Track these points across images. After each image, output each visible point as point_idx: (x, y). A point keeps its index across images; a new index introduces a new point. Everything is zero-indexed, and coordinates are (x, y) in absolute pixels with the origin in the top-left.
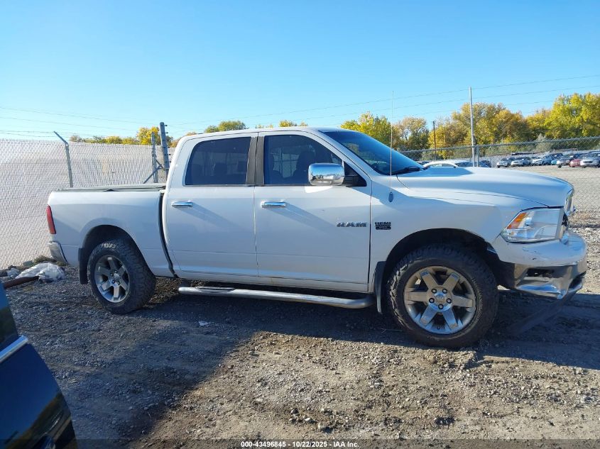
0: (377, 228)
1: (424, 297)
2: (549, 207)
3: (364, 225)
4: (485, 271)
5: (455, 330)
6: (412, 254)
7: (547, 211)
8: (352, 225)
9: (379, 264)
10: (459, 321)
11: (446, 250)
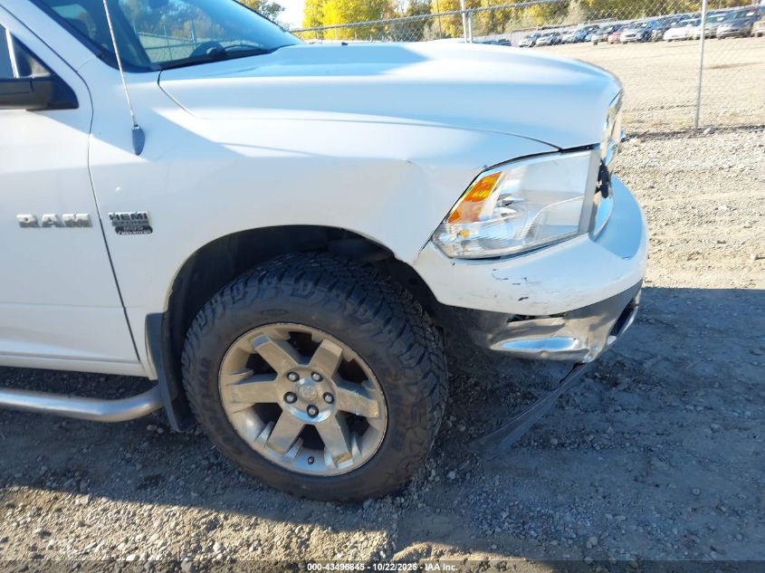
0: (119, 230)
1: (273, 391)
2: (562, 151)
3: (85, 224)
4: (400, 334)
5: (346, 465)
6: (222, 295)
7: (555, 163)
8: (58, 225)
9: (151, 320)
10: (355, 449)
11: (301, 283)
